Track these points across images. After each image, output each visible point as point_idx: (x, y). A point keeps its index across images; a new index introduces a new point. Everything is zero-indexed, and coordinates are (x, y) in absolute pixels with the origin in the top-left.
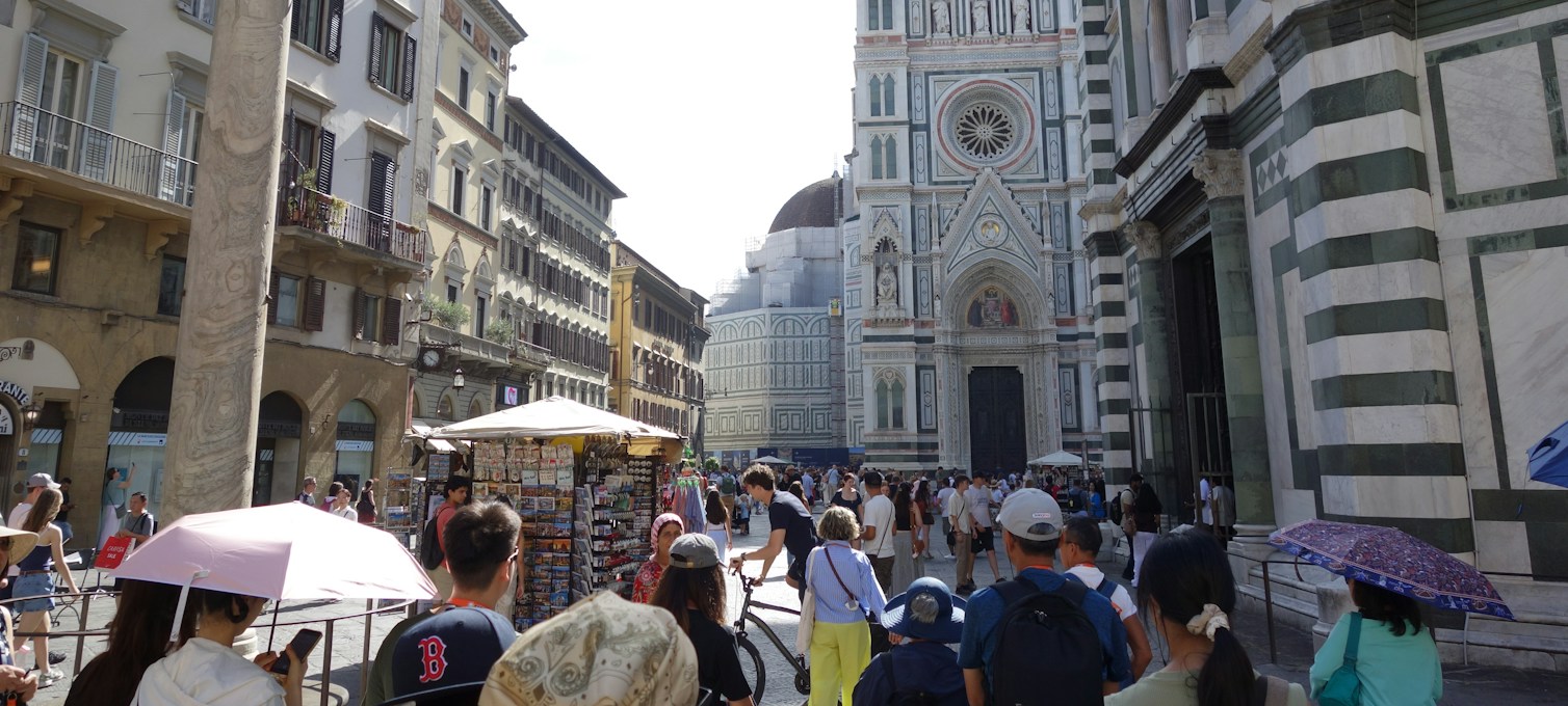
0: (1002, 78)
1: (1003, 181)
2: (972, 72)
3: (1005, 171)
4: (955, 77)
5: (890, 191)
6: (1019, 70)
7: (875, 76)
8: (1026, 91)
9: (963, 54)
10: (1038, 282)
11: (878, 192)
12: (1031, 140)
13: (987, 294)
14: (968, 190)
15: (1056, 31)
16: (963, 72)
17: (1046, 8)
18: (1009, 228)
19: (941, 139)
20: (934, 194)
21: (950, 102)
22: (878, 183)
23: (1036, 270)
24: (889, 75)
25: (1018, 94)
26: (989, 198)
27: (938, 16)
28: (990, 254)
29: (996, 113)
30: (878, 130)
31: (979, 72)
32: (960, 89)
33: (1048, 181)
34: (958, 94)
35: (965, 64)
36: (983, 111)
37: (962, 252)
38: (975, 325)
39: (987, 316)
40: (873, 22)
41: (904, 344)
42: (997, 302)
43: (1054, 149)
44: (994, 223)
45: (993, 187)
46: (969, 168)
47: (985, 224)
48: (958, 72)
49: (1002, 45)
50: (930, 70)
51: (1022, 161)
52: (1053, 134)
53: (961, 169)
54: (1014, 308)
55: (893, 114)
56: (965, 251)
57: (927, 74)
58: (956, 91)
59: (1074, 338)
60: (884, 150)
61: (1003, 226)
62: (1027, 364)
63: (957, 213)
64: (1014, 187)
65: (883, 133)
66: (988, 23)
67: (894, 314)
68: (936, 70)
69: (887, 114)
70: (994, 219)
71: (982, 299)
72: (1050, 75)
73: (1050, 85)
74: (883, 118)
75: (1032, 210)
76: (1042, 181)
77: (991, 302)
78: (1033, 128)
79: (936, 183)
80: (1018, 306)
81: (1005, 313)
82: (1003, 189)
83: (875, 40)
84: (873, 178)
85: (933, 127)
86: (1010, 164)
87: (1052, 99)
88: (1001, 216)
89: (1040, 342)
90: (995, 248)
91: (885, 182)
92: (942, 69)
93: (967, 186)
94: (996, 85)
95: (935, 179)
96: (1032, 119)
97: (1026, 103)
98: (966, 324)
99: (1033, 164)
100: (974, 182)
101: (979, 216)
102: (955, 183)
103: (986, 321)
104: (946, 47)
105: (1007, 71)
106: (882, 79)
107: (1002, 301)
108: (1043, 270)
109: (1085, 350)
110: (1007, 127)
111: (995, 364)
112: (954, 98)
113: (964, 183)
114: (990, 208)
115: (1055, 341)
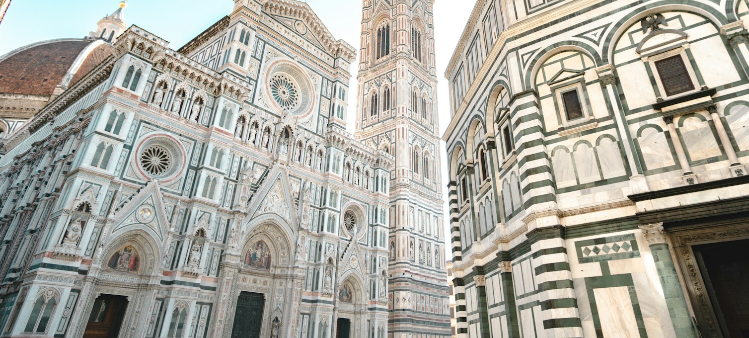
0: (177, 138)
1: (161, 189)
2: (164, 129)
3: (163, 184)
4: (155, 128)
5: (100, 175)
6: (186, 137)
7: (115, 111)
8: (186, 148)
9: (163, 119)
10: (161, 248)
11: (92, 174)
12: (181, 173)
13: (126, 250)
14: (142, 188)
15: (208, 127)
16: (160, 127)
17: (207, 115)
18: (156, 215)
19: (136, 157)
20: (122, 185)
21: (148, 140)
22: (93, 168)
23: (162, 241)
24: (123, 113)
25: (182, 148)
26: (151, 196)
27: (157, 96)
28: (141, 227)
29: (164, 154)
30: (106, 139)
31: (168, 131)
32: (155, 135)
33: (182, 195)
34: (153, 137)
35: (163, 124)
36: (158, 151)
37: (125, 222)
38: (111, 267)
39: (121, 262)
40: (126, 83)
41: (70, 273)
42: (130, 255)
43: (190, 181)
44: (149, 210)
45: (156, 190)
46: (145, 176)
47: (144, 210)
48: (157, 126)
49: (183, 122)
50: (144, 119)
51: (173, 182)
52: (192, 173)
53: (141, 176)
54: (138, 261)
55: (118, 134)
56: (128, 222)
57: (141, 121)
58: (153, 135)
59: (172, 283)
60: (104, 151)
61: (153, 213)
62: (134, 296)
63: (130, 199)
64: (166, 194)
65: (108, 142)
66: (179, 110)
67: (72, 252)
68: (147, 121)
69: (114, 133)
70: (149, 208)
71: (121, 253)
72: (199, 145)
73: (198, 150)
74: (111, 134)
75: (169, 208)
76: (179, 194)
77: (126, 255)
78: (184, 167)
79: (124, 179)
80: (141, 260)
81: (132, 263)
82: (160, 192)
83: (124, 92)
84: (92, 165)
85: (134, 149)
86: (167, 181)
87: (196, 156)
88: (154, 207)
89: (150, 283)
90: (145, 224)
91: (98, 169)
92: (150, 122)
93: (141, 186)
94: (173, 140)
95: (124, 176)
96: (185, 162)
97: (185, 154)
98: (107, 266)
99: (177, 185)
100: (146, 185)
101: (142, 204)
102: (135, 182)
103: (119, 266)
104: (156, 112)
105: (181, 135)
106: (119, 114)
107: (132, 255)
108: (166, 242)
109: (175, 291)
110: (167, 162)
111: (115, 293)
112: (150, 138)
113: (140, 184)
114: (150, 202)
115: (159, 284)
